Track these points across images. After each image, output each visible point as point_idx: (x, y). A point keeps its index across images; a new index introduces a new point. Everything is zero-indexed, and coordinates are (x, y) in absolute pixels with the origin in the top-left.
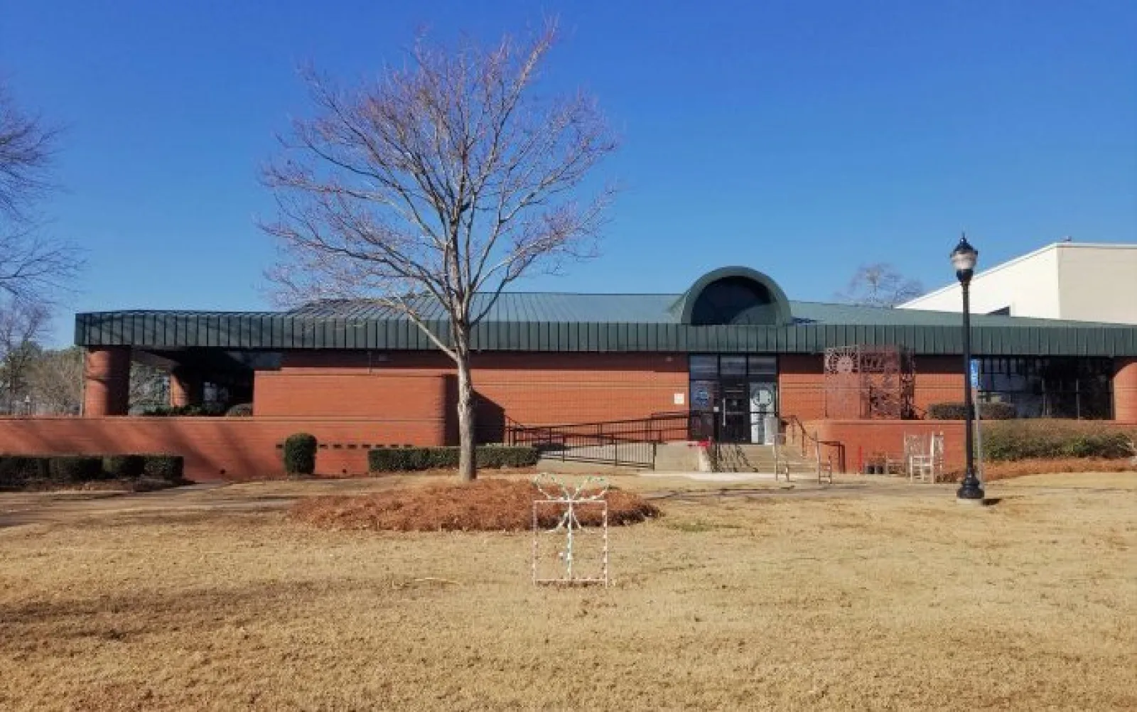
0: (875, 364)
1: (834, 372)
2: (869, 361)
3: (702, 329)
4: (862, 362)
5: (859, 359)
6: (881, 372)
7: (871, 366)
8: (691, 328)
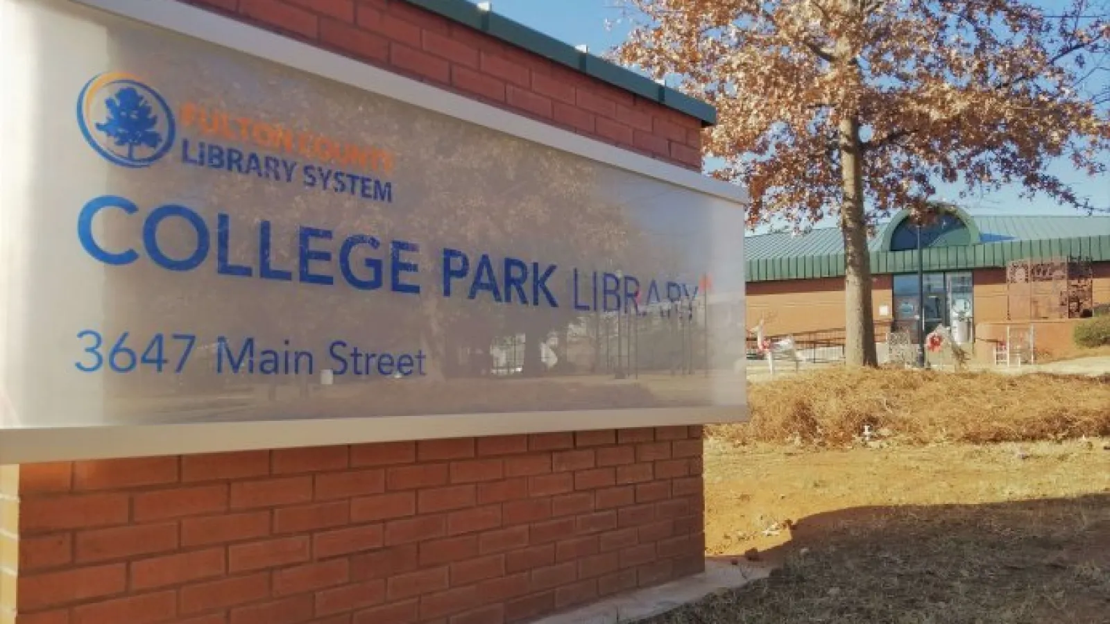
0: (1044, 273)
1: (1013, 281)
2: (1039, 271)
3: (899, 254)
4: (1032, 272)
5: (1029, 270)
6: (1050, 279)
7: (1041, 275)
8: (890, 254)
